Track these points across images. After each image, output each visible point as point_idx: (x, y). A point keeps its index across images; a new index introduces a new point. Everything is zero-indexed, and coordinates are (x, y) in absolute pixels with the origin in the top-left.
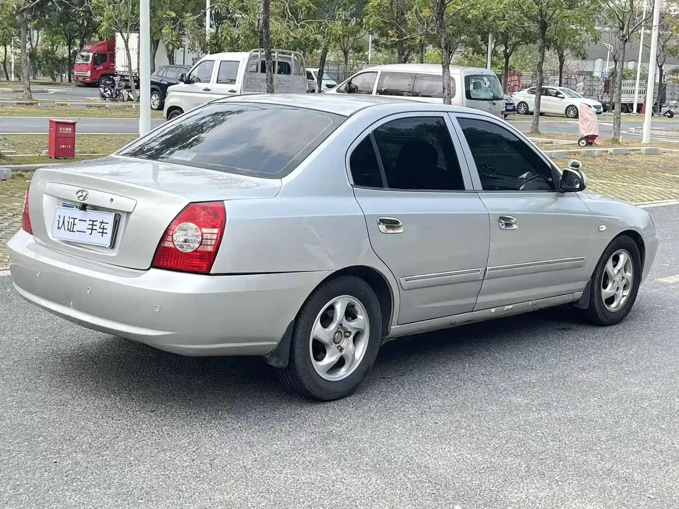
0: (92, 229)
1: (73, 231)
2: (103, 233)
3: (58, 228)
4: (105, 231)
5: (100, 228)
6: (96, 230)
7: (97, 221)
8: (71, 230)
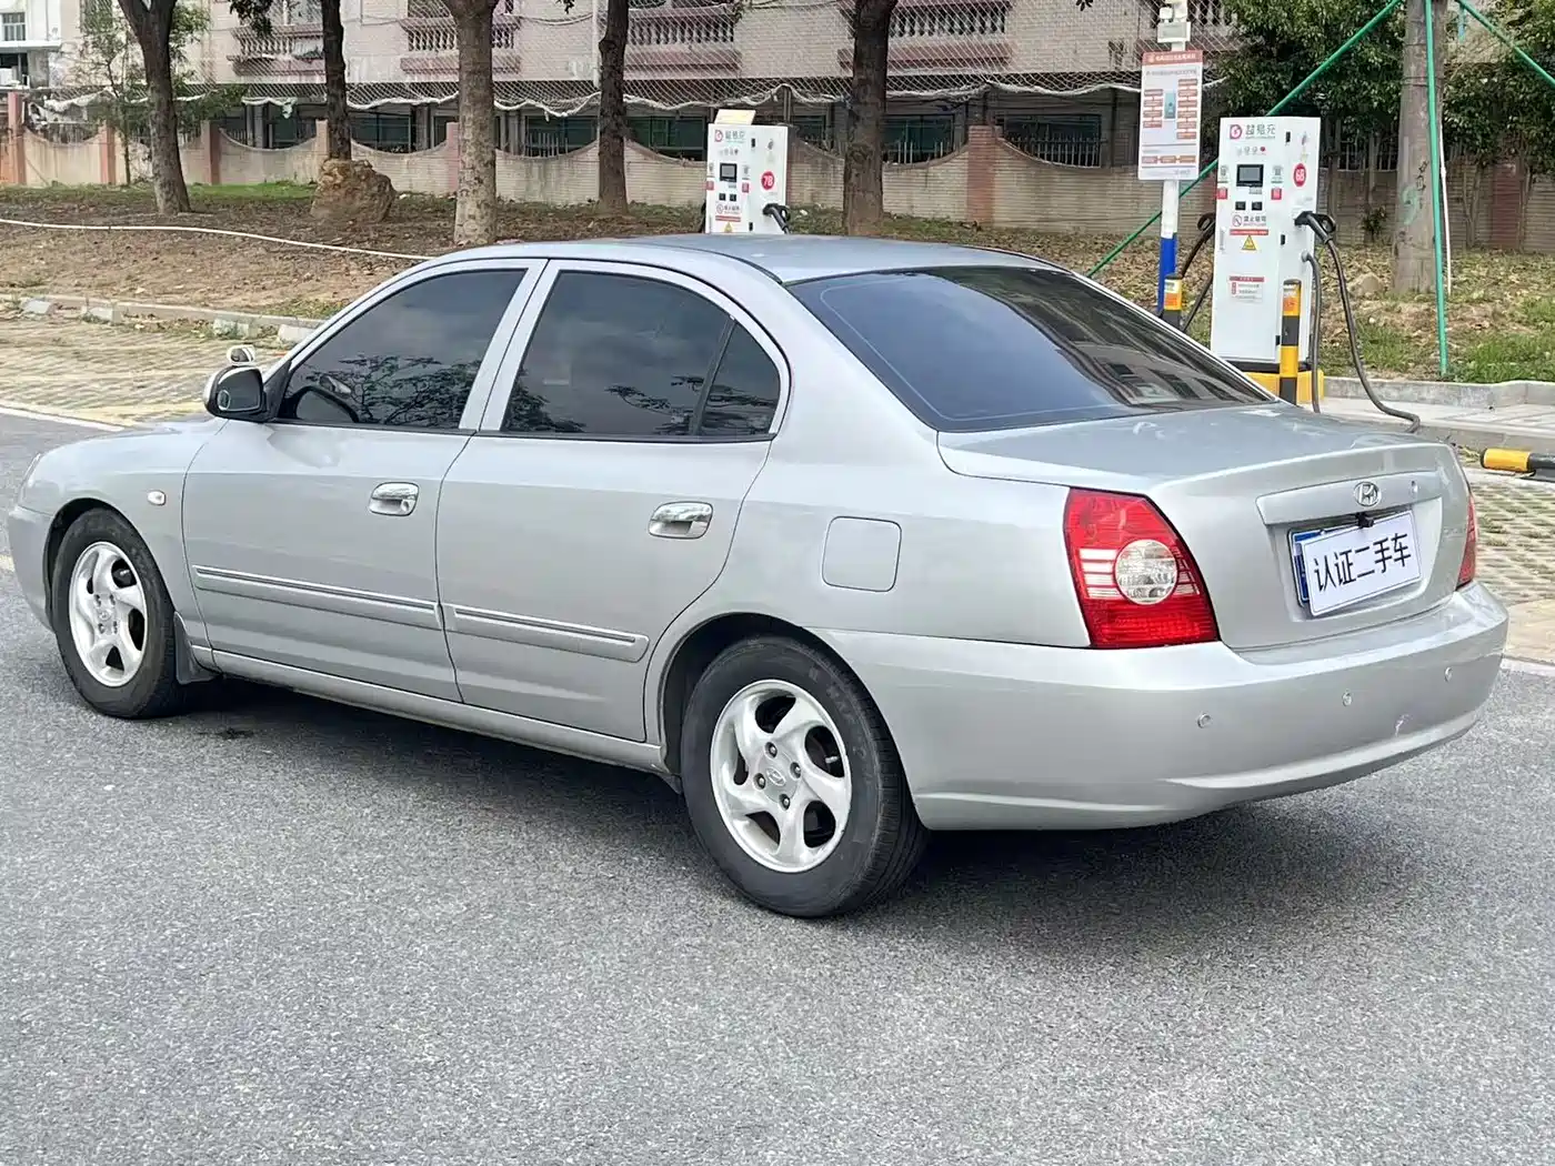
0: (1384, 560)
1: (1351, 580)
2: (1402, 558)
3: (1321, 587)
4: (1405, 552)
5: (1396, 551)
6: (1390, 557)
7: (1386, 540)
8: (1348, 579)
